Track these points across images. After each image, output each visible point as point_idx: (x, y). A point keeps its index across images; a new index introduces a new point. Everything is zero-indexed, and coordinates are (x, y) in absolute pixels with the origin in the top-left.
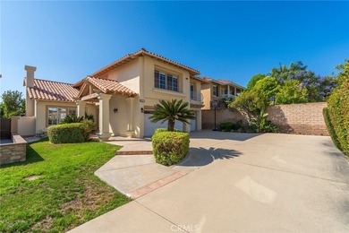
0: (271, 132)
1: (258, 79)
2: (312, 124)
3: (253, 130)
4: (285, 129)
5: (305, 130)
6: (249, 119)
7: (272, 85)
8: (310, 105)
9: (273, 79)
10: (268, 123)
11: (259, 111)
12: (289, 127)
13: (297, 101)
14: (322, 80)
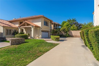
0: (69, 37)
1: (65, 23)
2: (77, 35)
3: (65, 37)
4: (72, 36)
5: (76, 37)
6: (64, 34)
7: (68, 25)
8: (77, 31)
9: (69, 23)
10: (69, 35)
11: (67, 32)
12: (73, 36)
13: (75, 30)
14: (79, 24)
